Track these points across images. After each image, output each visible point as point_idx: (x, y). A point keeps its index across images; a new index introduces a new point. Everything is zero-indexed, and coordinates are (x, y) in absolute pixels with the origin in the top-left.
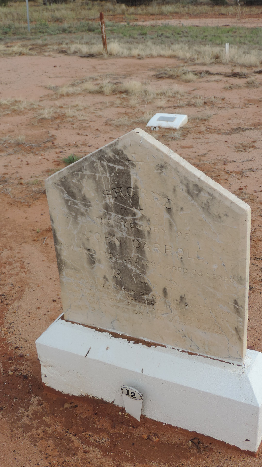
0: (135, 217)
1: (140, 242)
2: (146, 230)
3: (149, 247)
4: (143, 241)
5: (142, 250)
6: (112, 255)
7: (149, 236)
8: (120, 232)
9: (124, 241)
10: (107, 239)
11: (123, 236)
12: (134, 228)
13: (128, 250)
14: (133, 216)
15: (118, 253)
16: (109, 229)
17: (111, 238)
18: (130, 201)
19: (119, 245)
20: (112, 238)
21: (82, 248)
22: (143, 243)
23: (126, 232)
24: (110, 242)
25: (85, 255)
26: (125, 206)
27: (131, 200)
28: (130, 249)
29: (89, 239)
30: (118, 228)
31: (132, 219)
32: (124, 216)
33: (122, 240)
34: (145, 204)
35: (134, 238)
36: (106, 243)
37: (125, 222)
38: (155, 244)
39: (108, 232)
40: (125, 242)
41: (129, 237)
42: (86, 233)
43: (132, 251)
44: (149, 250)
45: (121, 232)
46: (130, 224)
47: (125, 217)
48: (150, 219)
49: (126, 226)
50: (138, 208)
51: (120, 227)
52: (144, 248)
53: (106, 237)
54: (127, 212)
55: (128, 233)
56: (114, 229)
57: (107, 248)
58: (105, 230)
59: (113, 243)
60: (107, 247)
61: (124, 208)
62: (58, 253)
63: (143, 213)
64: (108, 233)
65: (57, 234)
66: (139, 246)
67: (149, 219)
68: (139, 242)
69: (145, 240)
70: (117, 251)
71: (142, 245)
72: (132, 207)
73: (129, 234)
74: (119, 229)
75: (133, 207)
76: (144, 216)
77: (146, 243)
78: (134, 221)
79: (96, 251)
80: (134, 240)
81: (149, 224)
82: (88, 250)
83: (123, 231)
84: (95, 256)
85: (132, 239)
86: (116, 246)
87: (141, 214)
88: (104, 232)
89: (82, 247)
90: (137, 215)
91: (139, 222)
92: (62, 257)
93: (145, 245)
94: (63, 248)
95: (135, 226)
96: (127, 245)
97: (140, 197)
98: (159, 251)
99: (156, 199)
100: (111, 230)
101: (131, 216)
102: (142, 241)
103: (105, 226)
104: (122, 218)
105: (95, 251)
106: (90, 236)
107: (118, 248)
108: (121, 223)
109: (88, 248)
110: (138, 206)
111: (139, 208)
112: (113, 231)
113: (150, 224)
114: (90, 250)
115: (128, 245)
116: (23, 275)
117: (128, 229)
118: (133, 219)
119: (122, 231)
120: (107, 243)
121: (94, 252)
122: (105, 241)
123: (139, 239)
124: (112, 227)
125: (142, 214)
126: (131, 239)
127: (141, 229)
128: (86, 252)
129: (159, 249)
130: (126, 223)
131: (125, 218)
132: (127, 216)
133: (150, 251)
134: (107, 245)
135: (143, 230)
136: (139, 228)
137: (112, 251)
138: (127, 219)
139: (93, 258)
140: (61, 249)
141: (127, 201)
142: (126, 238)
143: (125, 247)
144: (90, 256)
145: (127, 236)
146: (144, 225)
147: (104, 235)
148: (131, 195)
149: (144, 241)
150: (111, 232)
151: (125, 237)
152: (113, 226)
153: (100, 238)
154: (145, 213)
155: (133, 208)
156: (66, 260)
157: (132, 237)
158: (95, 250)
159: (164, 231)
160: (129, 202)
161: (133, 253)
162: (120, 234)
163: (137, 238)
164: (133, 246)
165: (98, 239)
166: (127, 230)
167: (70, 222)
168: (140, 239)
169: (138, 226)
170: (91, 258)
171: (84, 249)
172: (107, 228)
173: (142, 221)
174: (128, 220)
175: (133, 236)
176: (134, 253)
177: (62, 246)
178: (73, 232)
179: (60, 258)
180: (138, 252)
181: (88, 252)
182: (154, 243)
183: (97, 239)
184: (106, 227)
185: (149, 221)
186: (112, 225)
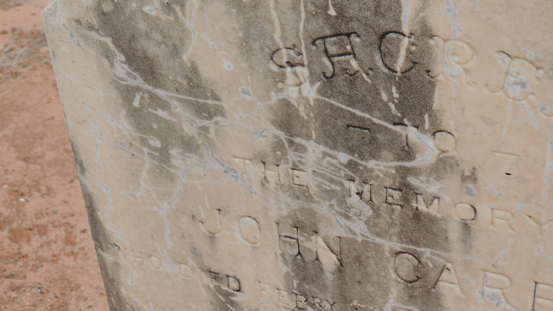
0: (407, 164)
1: (423, 260)
2: (456, 218)
3: (459, 284)
4: (435, 258)
5: (428, 292)
6: (304, 298)
7: (464, 241)
8: (339, 217)
9: (355, 254)
10: (285, 242)
11: (350, 236)
12: (402, 206)
13: (370, 289)
14: (399, 158)
15: (328, 296)
16: (296, 204)
17: (301, 238)
18: (390, 94)
19: (334, 267)
20: (308, 239)
21: (192, 268)
22: (435, 266)
23: (364, 219)
24: (299, 253)
25: (203, 290)
26: (367, 116)
27: (394, 90)
28: (378, 284)
29: (217, 236)
30: (334, 202)
31: (394, 171)
32: (362, 156)
33: (345, 248)
34: (463, 109)
35: (398, 247)
36: (283, 256)
37: (365, 182)
38: (489, 274)
39: (289, 216)
40: (358, 259)
41: (378, 240)
42: (203, 216)
43: (386, 292)
44: (459, 292)
45: (343, 221)
46: (383, 192)
47: (367, 160)
48: (480, 174)
49: (366, 195)
50: (427, 125)
51: (342, 202)
52: (440, 284)
53: (283, 234)
54: (373, 139)
55: (375, 225)
56: (314, 206)
57: (287, 273)
58: (280, 209)
59: (309, 258)
60: (285, 269)
61: (362, 124)
62: (107, 275)
63: (444, 148)
64: (290, 221)
65: (99, 213)
66: (419, 278)
67: (473, 174)
68: (419, 262)
69: (446, 254)
70: (324, 288)
71: (433, 275)
72: (397, 121)
73: (378, 230)
74: (336, 207)
75: (405, 121)
76: (453, 158)
77: (449, 265)
78: (404, 178)
79: (242, 281)
80: (398, 253)
81: (469, 192)
82: (215, 276)
83: (355, 218)
84: (238, 298)
85: (391, 249)
86: (322, 271)
87: (437, 152)
88: (274, 215)
89: (191, 262)
90: (417, 155)
91: (428, 182)
92: (124, 291)
93: (445, 274)
94: (123, 262)
95: (406, 200)
96: (370, 269)
97: (440, 78)
98: (503, 299)
99: (518, 88)
100: (302, 209)
101: (391, 156)
102: (431, 260)
103: (280, 193)
104: (351, 165)
105: (238, 281)
106: (219, 227)
107: (329, 277)
108: (347, 184)
109: (215, 269)
110: (426, 117)
111: (431, 124)
112: (312, 213)
113: (475, 192)
114: (221, 276)
115: (372, 268)
116: (69, 261)
117: (376, 210)
118: (398, 169)
119: (347, 217)
120: (287, 257)
121: (234, 285)
122: (277, 247)
123: (418, 249)
124: (309, 198)
125: (443, 152)
126: (387, 249)
127: (433, 210)
128: (207, 280)
129: (504, 294)
130: (367, 187)
131: (365, 167)
132: (374, 155)
133: (463, 296)
134: (286, 262)
135: (439, 216)
136: (422, 207)
137: (307, 287)
138: (371, 171)
139: (232, 303)
140: (116, 264)
141: (378, 93)
142: (362, 241)
143: (358, 277)
144: (223, 296)
145: (368, 235)
146: (446, 198)
147: (275, 226)
148: (398, 69)
149: (444, 258)
150: (301, 218)
151: (360, 239)
152: (310, 196)
153: (258, 237)
154: (455, 149)
155: (401, 124)
156: (137, 300)
157: (391, 240)
158: (239, 277)
159: (540, 224)
160: (384, 97)
161: (391, 301)
162: (339, 228)
163: (412, 247)
164: (394, 276)
165: (253, 240)
166: (371, 212)
167: (144, 174)
168: (426, 252)
169: (420, 198)
170: (226, 303)
171: (199, 270)
172: (289, 200)
173: (438, 178)
174: (377, 172)
175: (395, 238)
176: (395, 300)
177: (120, 253)
178: (155, 209)
179: (117, 293)
180: (411, 297)
181: (212, 284)
182: (484, 270)
183: (247, 240)
184: (285, 198)
185: (475, 180)
186: (308, 191)
